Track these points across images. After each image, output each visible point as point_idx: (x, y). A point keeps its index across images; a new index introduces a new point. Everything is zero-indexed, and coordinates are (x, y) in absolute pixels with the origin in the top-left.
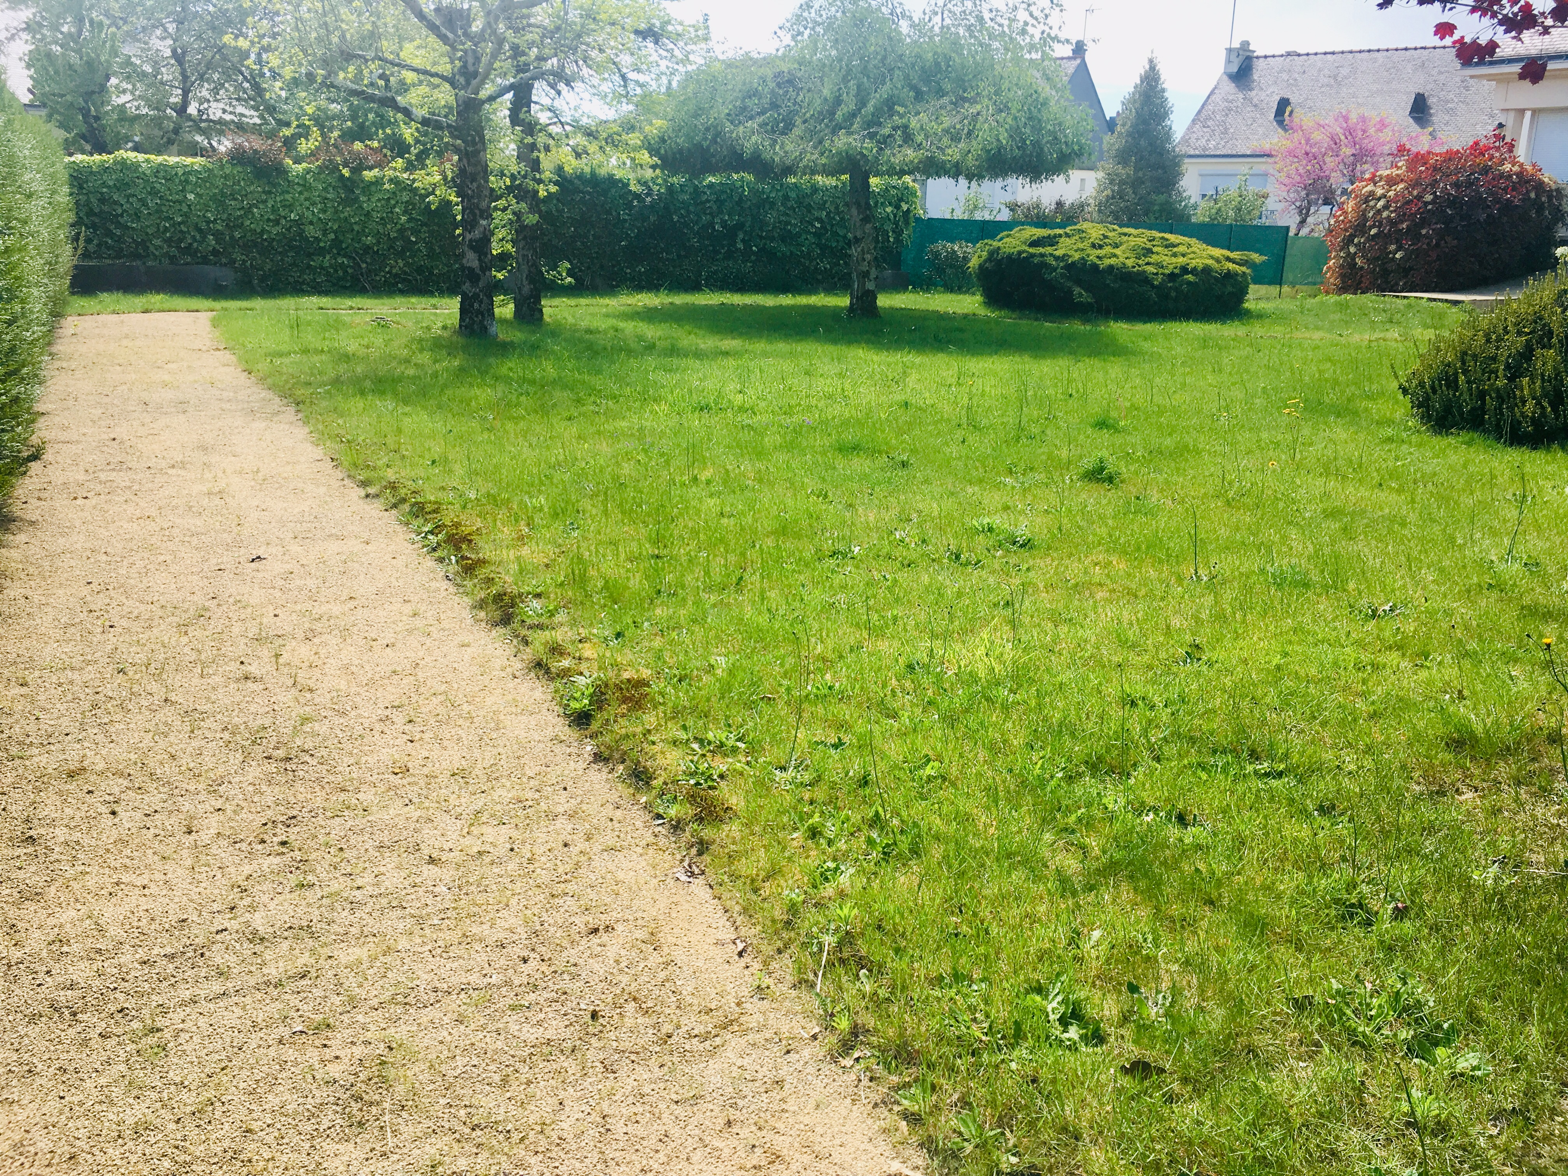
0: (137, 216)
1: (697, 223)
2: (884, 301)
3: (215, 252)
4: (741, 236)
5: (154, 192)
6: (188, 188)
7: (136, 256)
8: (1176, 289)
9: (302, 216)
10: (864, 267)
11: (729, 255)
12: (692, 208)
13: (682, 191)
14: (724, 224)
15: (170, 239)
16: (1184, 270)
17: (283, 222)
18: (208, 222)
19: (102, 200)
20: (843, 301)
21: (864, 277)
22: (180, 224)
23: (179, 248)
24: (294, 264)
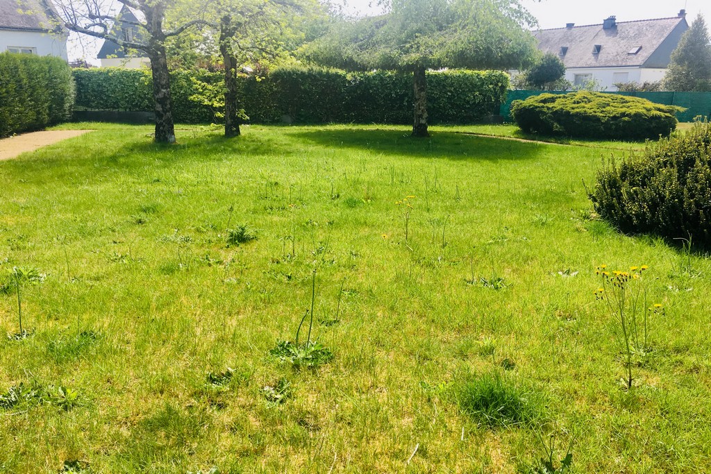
0: (114, 92)
1: (382, 94)
2: (430, 128)
3: (147, 106)
4: (407, 99)
5: (120, 82)
6: (136, 80)
7: (114, 108)
8: (616, 125)
9: (186, 92)
10: (420, 112)
11: (401, 108)
12: (379, 87)
13: (374, 79)
14: (397, 93)
15: (128, 101)
16: (623, 115)
17: (178, 94)
18: (145, 94)
19: (99, 85)
20: (411, 128)
21: (419, 117)
22: (132, 95)
23: (132, 105)
24: (182, 111)
